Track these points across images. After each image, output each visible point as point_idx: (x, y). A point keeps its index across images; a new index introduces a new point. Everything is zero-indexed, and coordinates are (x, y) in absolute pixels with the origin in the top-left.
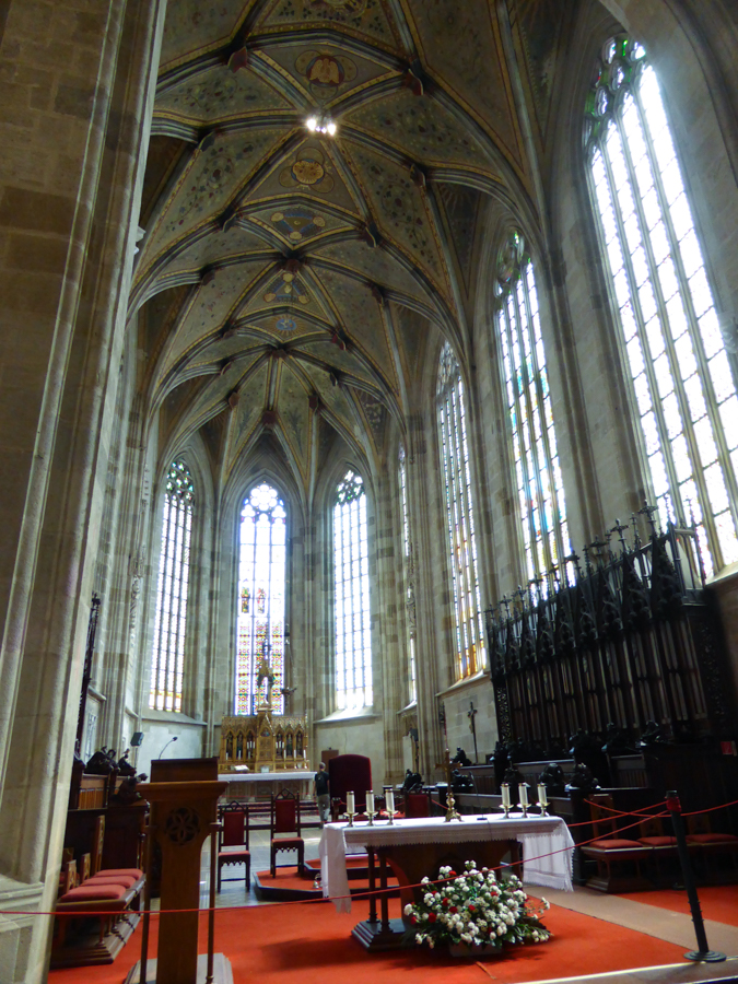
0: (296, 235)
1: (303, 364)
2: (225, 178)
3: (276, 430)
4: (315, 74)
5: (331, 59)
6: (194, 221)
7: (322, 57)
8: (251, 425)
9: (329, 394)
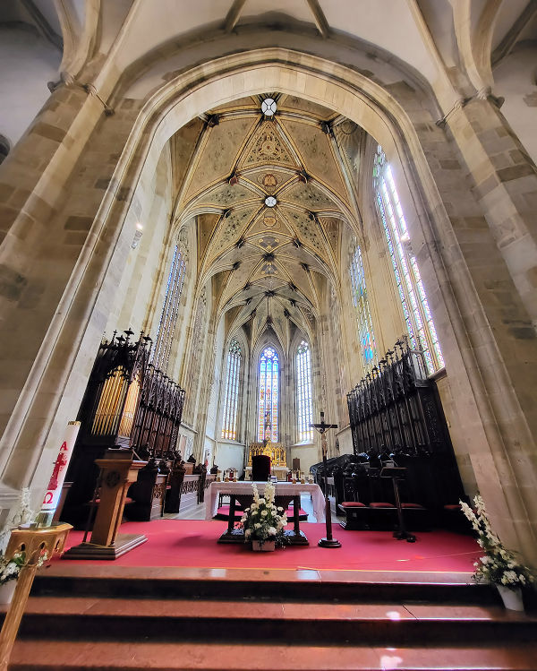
0: (269, 247)
1: (281, 298)
2: (237, 227)
3: (273, 326)
4: (266, 183)
5: (271, 175)
6: (226, 245)
7: (267, 175)
8: (262, 324)
9: (291, 310)
